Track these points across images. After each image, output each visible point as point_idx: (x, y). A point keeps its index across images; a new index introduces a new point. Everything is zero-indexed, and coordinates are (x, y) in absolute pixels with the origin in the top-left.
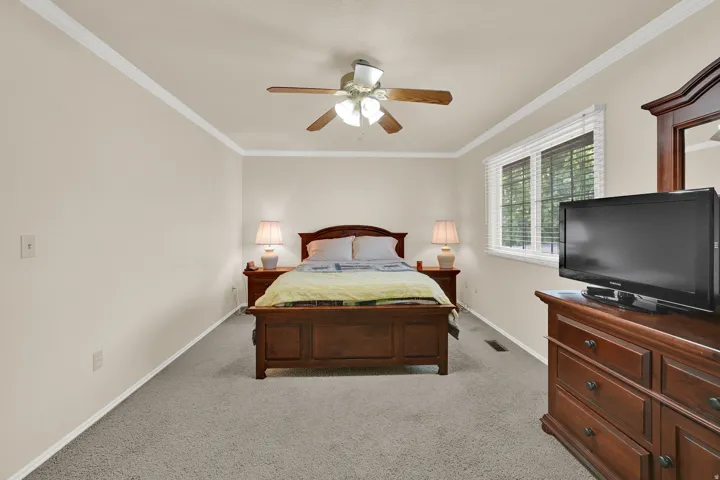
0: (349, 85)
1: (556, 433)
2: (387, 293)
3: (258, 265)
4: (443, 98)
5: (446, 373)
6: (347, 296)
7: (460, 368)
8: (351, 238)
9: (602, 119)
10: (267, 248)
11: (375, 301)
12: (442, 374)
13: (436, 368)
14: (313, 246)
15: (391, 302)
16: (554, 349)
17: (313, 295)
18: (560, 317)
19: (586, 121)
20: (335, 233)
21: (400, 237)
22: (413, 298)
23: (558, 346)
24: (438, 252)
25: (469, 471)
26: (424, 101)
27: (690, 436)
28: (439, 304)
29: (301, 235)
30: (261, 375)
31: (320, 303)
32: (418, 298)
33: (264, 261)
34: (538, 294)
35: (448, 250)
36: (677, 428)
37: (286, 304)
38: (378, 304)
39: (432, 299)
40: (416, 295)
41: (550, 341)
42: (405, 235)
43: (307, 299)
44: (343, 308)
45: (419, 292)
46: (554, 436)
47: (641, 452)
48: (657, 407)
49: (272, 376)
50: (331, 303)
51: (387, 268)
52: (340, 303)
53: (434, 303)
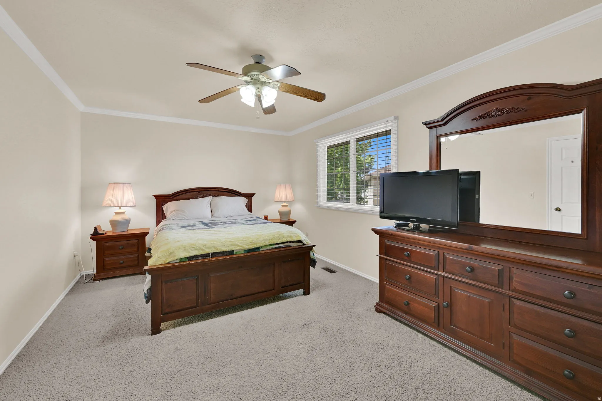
0: (253, 73)
1: (385, 311)
2: (269, 240)
3: (106, 228)
4: (319, 97)
5: (309, 294)
6: (238, 246)
7: (317, 288)
8: (209, 199)
9: (396, 125)
10: (117, 210)
11: (259, 248)
12: (306, 295)
13: (301, 291)
14: (169, 207)
15: (271, 247)
16: (383, 261)
17: (196, 249)
18: (387, 242)
19: (388, 124)
20: (189, 195)
21: (249, 197)
22: (287, 242)
23: (386, 259)
24: (278, 207)
25: (352, 346)
26: (306, 96)
27: (457, 289)
28: (304, 244)
29: (156, 196)
30: (156, 330)
31: (214, 255)
32: (290, 242)
33: (113, 224)
34: (373, 230)
35: (286, 206)
36: (451, 287)
37: (181, 260)
38: (261, 250)
39: (300, 241)
40: (290, 239)
41: (380, 258)
42: (253, 195)
43: (202, 253)
44: (235, 256)
45: (291, 237)
46: (384, 313)
47: (434, 304)
48: (441, 279)
49: (166, 329)
50: (223, 253)
51: (249, 222)
52: (231, 252)
53: (300, 244)
